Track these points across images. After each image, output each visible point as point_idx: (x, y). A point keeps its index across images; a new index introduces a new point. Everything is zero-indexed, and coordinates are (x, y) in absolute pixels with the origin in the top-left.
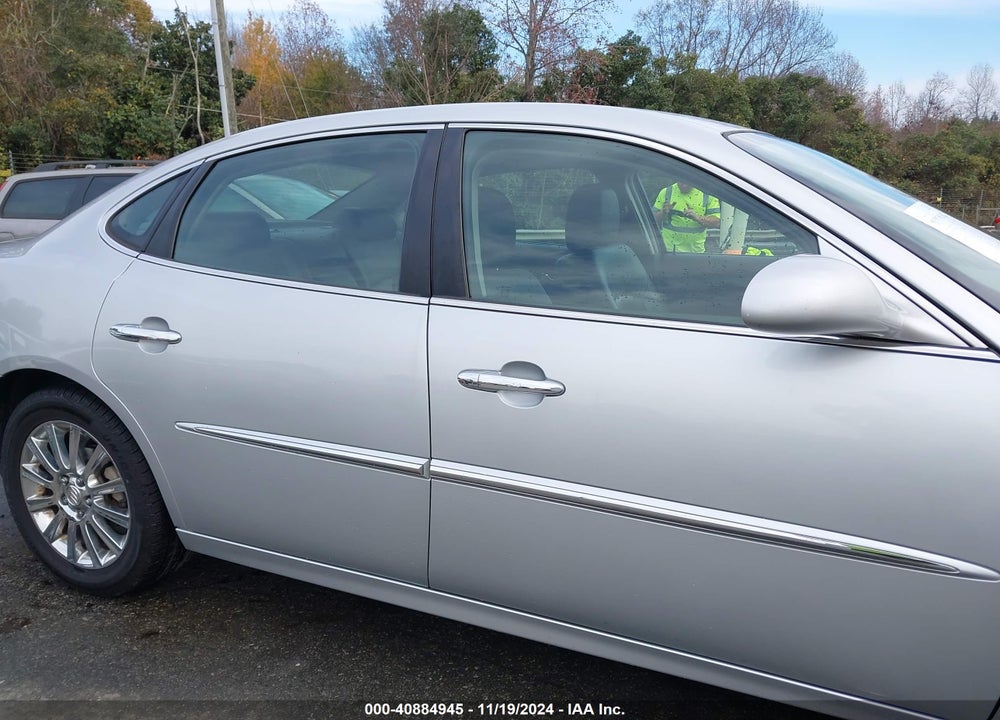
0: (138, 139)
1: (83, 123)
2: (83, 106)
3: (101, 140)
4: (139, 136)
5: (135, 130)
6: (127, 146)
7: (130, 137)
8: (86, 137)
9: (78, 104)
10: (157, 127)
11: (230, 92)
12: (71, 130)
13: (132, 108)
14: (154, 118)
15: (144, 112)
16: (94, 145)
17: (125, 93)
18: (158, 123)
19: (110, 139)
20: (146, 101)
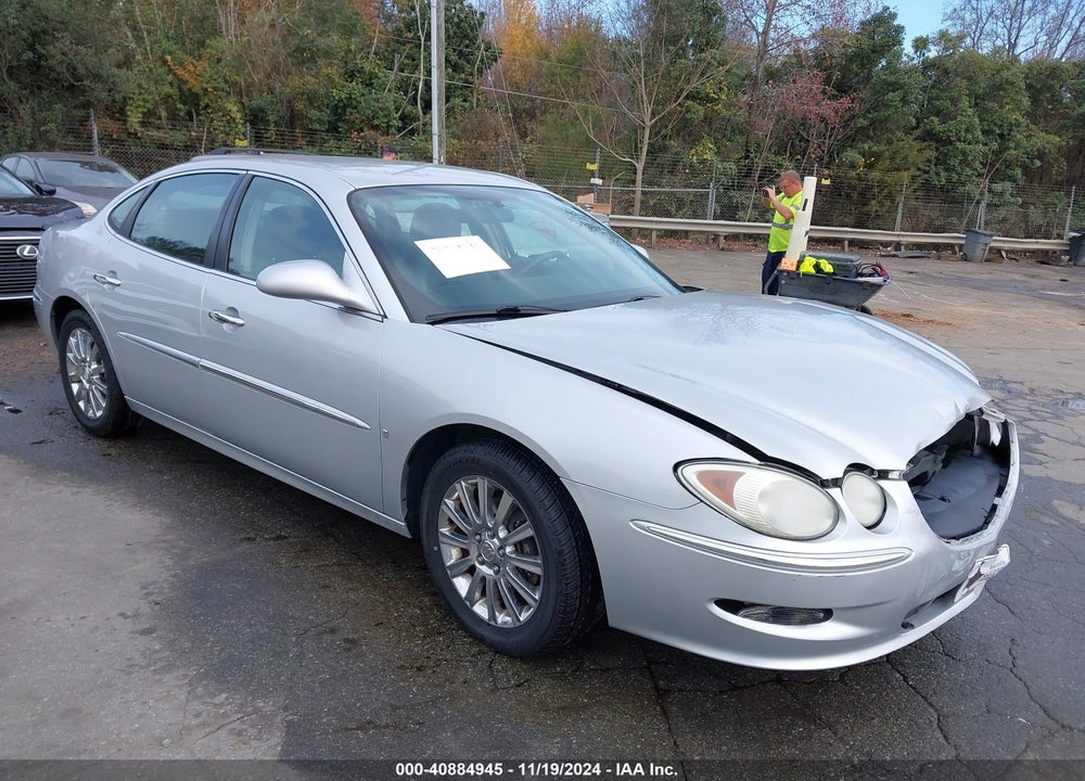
0: (357, 115)
1: (311, 100)
2: (312, 83)
3: (326, 115)
4: (358, 112)
5: (356, 107)
6: (348, 122)
7: (351, 113)
8: (313, 113)
9: (308, 82)
10: (376, 105)
11: (441, 73)
12: (300, 106)
13: (356, 87)
14: (374, 96)
15: (366, 91)
16: (319, 121)
17: (352, 71)
18: (377, 100)
19: (336, 114)
20: (371, 79)
